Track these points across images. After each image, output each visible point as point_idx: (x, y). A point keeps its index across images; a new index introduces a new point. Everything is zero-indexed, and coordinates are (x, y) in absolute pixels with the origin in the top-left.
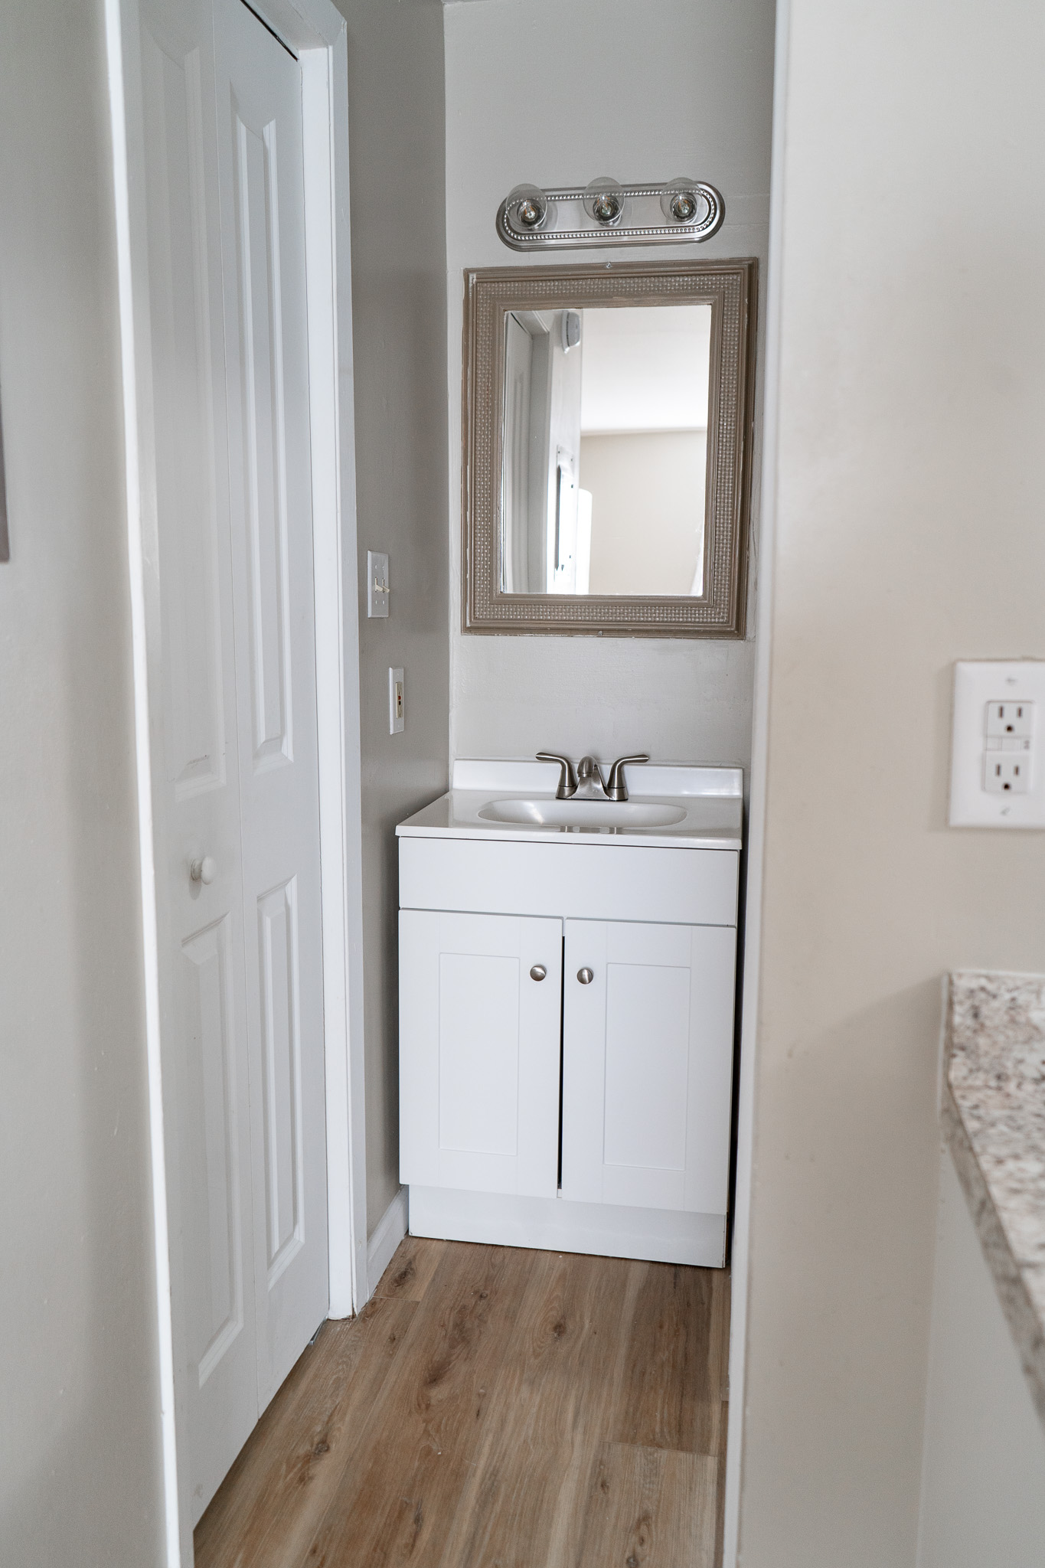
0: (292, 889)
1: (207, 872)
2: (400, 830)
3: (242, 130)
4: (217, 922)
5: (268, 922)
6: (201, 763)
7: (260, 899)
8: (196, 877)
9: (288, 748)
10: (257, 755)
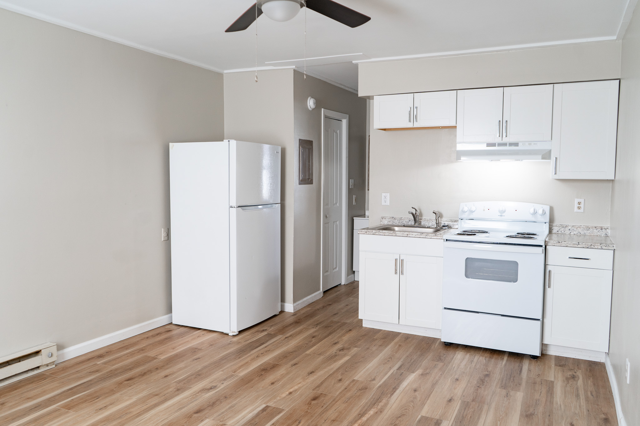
0: (338, 222)
1: (327, 216)
2: (354, 218)
3: (335, 133)
4: (328, 223)
5: (334, 225)
6: (327, 204)
7: (334, 222)
8: (326, 217)
9: (338, 204)
10: (334, 205)
